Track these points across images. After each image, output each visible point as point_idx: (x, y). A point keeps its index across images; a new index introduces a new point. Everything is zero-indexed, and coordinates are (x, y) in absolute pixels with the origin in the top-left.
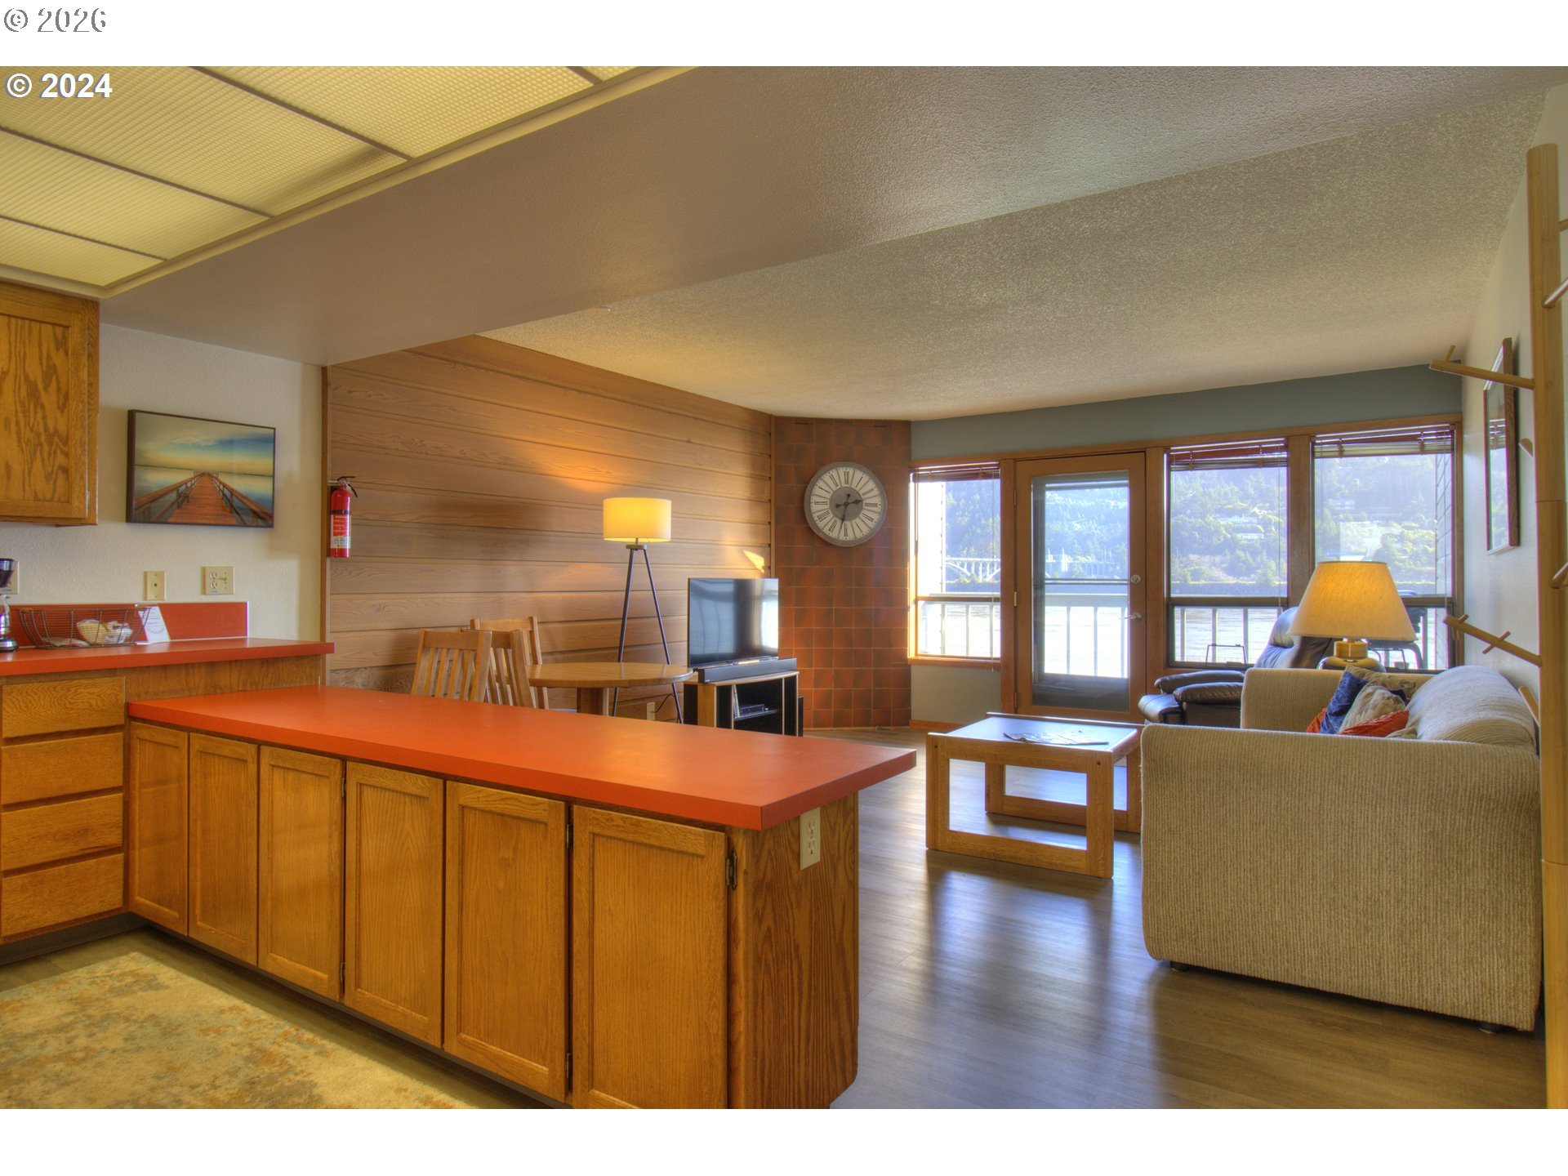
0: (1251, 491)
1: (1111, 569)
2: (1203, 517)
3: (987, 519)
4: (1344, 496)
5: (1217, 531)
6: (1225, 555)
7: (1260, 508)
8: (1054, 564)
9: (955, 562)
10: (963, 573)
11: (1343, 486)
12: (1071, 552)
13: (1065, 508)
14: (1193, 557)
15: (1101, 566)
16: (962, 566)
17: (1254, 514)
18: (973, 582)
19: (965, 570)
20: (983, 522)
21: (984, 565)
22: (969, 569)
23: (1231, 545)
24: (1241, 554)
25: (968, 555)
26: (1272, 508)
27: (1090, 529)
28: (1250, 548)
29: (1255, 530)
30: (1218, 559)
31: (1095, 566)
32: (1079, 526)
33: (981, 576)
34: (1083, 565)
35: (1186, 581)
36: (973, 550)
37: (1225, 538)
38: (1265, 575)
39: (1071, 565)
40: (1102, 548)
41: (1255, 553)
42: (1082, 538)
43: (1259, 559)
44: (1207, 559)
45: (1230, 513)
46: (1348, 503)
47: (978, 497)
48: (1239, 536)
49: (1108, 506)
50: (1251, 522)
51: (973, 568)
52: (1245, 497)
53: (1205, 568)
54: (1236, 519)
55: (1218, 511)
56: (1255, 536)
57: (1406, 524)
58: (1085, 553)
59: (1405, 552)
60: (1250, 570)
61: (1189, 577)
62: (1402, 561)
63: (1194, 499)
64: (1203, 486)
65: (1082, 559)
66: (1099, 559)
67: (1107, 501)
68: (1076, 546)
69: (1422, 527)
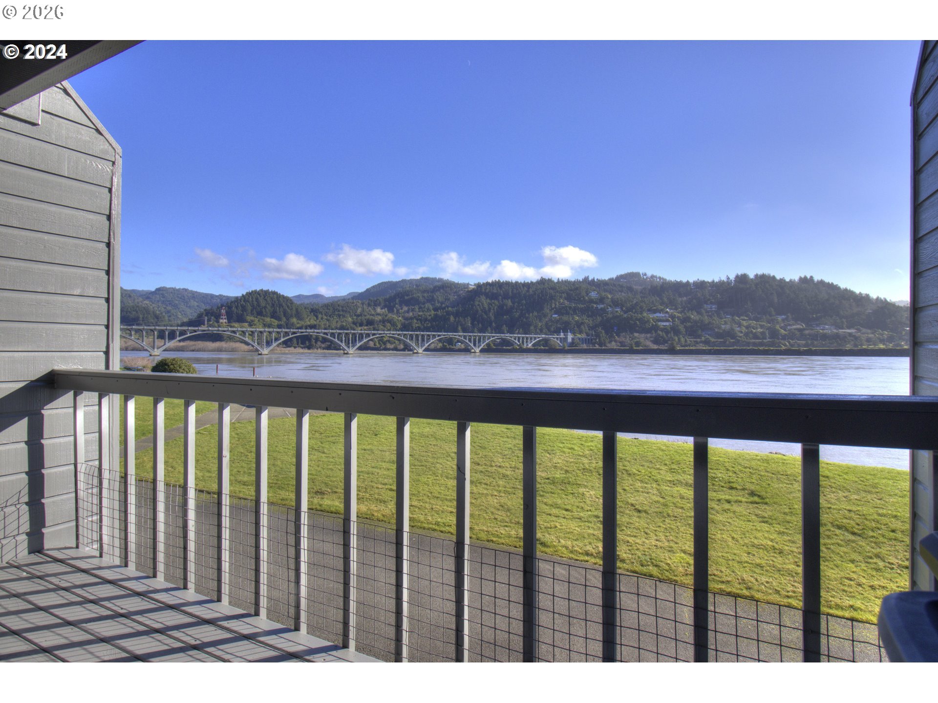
0: (666, 300)
1: (594, 341)
2: (641, 313)
3: (529, 314)
4: (712, 303)
5: (648, 321)
6: (652, 334)
7: (670, 309)
8: (564, 338)
9: (511, 337)
10: (516, 343)
11: (711, 298)
12: (574, 333)
13: (570, 308)
14: (636, 335)
15: (589, 339)
16: (515, 339)
17: (667, 312)
18: (521, 348)
19: (517, 342)
20: (527, 315)
21: (527, 338)
22: (519, 341)
23: (655, 328)
24: (660, 333)
25: (519, 333)
26: (676, 309)
27: (583, 319)
28: (664, 330)
29: (667, 321)
30: (649, 335)
31: (586, 339)
32: (577, 318)
33: (525, 345)
34: (579, 339)
35: (632, 347)
36: (521, 330)
37: (653, 325)
38: (672, 344)
39: (573, 339)
40: (589, 329)
41: (667, 332)
42: (579, 325)
43: (669, 335)
44: (643, 335)
45: (655, 312)
46: (713, 307)
47: (524, 302)
48: (659, 323)
49: (593, 307)
50: (665, 316)
51: (521, 341)
52: (662, 303)
53: (642, 340)
54: (658, 315)
55: (649, 310)
56: (667, 324)
57: (742, 317)
58: (581, 332)
59: (741, 332)
60: (665, 342)
61: (634, 345)
62: (741, 337)
63: (636, 304)
64: (641, 297)
65: (579, 336)
66: (588, 336)
67: (592, 304)
68: (576, 328)
69: (750, 319)
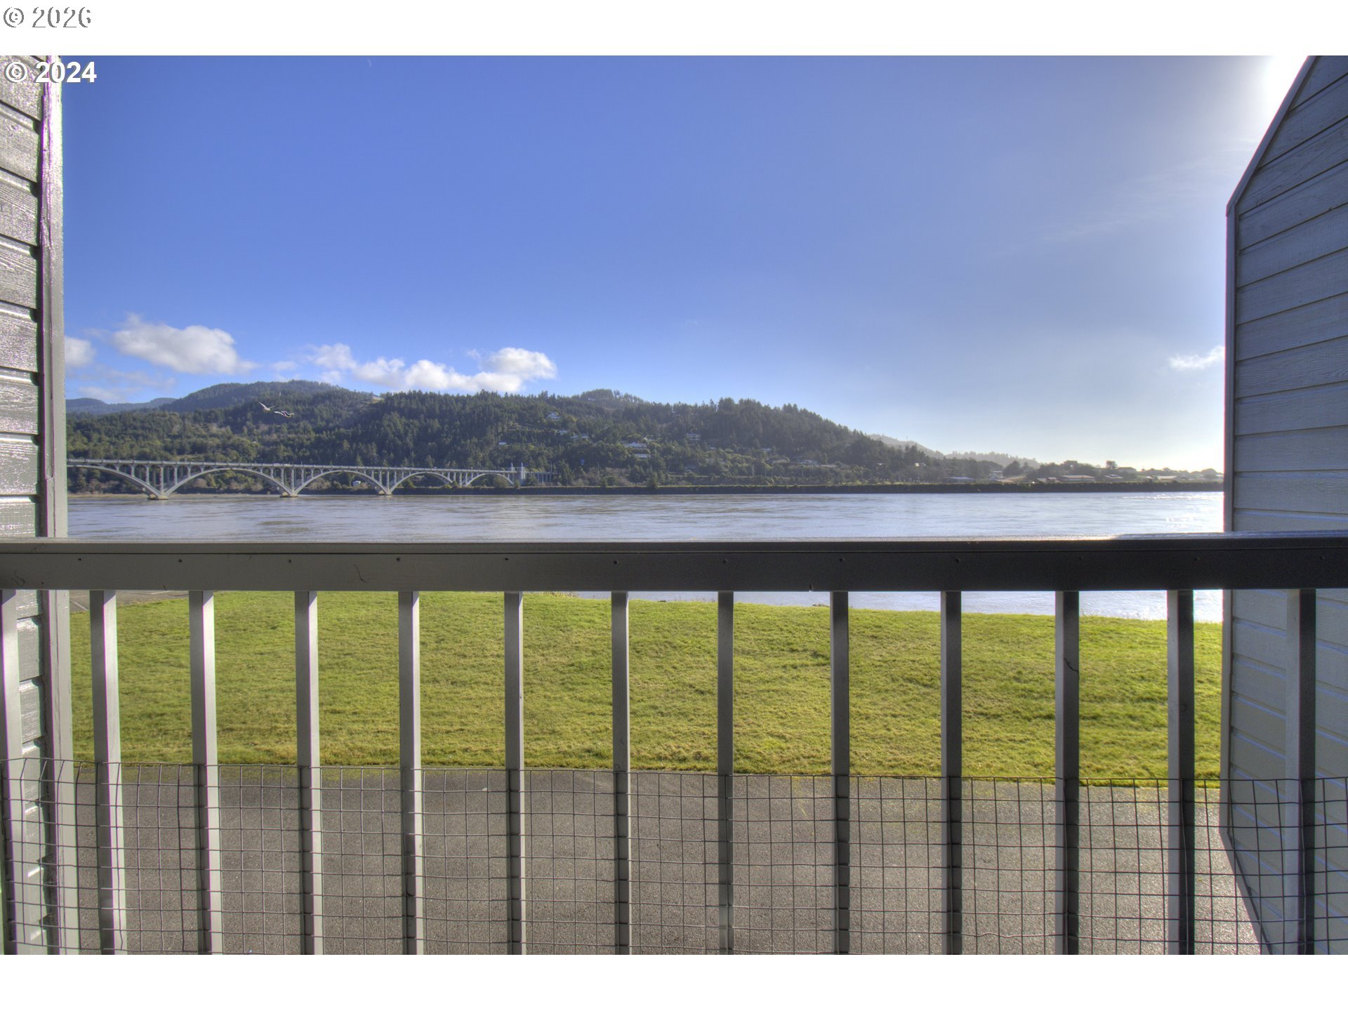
0: (643, 427)
1: (555, 477)
2: (614, 443)
3: (465, 440)
4: (694, 432)
5: (623, 452)
6: (628, 468)
7: (648, 438)
8: (516, 474)
9: (441, 472)
10: (447, 481)
11: (694, 426)
12: (528, 467)
13: (523, 433)
14: (608, 469)
15: (548, 476)
16: (446, 475)
17: (645, 442)
18: (455, 487)
19: (449, 479)
20: (463, 442)
21: (464, 474)
22: (452, 478)
23: (630, 462)
24: (637, 467)
25: (451, 467)
26: (655, 438)
27: (540, 449)
28: (642, 463)
29: (645, 452)
30: (624, 470)
31: (545, 476)
32: (533, 447)
33: (461, 484)
34: (536, 475)
35: (604, 485)
36: (454, 463)
37: (628, 457)
38: (652, 481)
39: (528, 475)
40: (549, 463)
41: (645, 467)
42: (535, 456)
43: (648, 471)
44: (617, 470)
45: (631, 441)
46: (697, 436)
47: (458, 423)
48: (636, 455)
49: (553, 433)
50: (643, 447)
51: (455, 477)
52: (639, 431)
53: (616, 477)
54: (634, 444)
55: (624, 439)
56: (645, 456)
57: (727, 450)
58: (538, 466)
59: (726, 467)
60: (643, 478)
61: (606, 483)
62: (726, 473)
63: (608, 431)
64: (614, 422)
65: (536, 471)
66: (547, 470)
67: (552, 429)
68: (531, 461)
69: (735, 452)
